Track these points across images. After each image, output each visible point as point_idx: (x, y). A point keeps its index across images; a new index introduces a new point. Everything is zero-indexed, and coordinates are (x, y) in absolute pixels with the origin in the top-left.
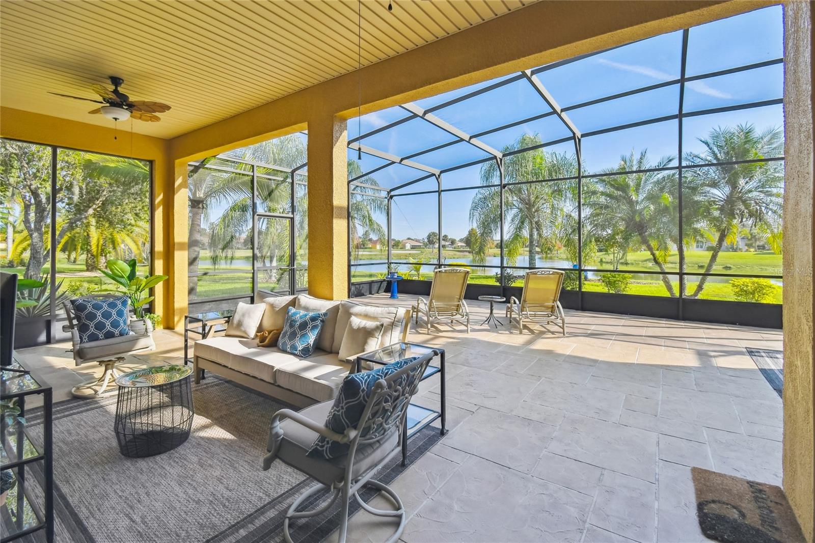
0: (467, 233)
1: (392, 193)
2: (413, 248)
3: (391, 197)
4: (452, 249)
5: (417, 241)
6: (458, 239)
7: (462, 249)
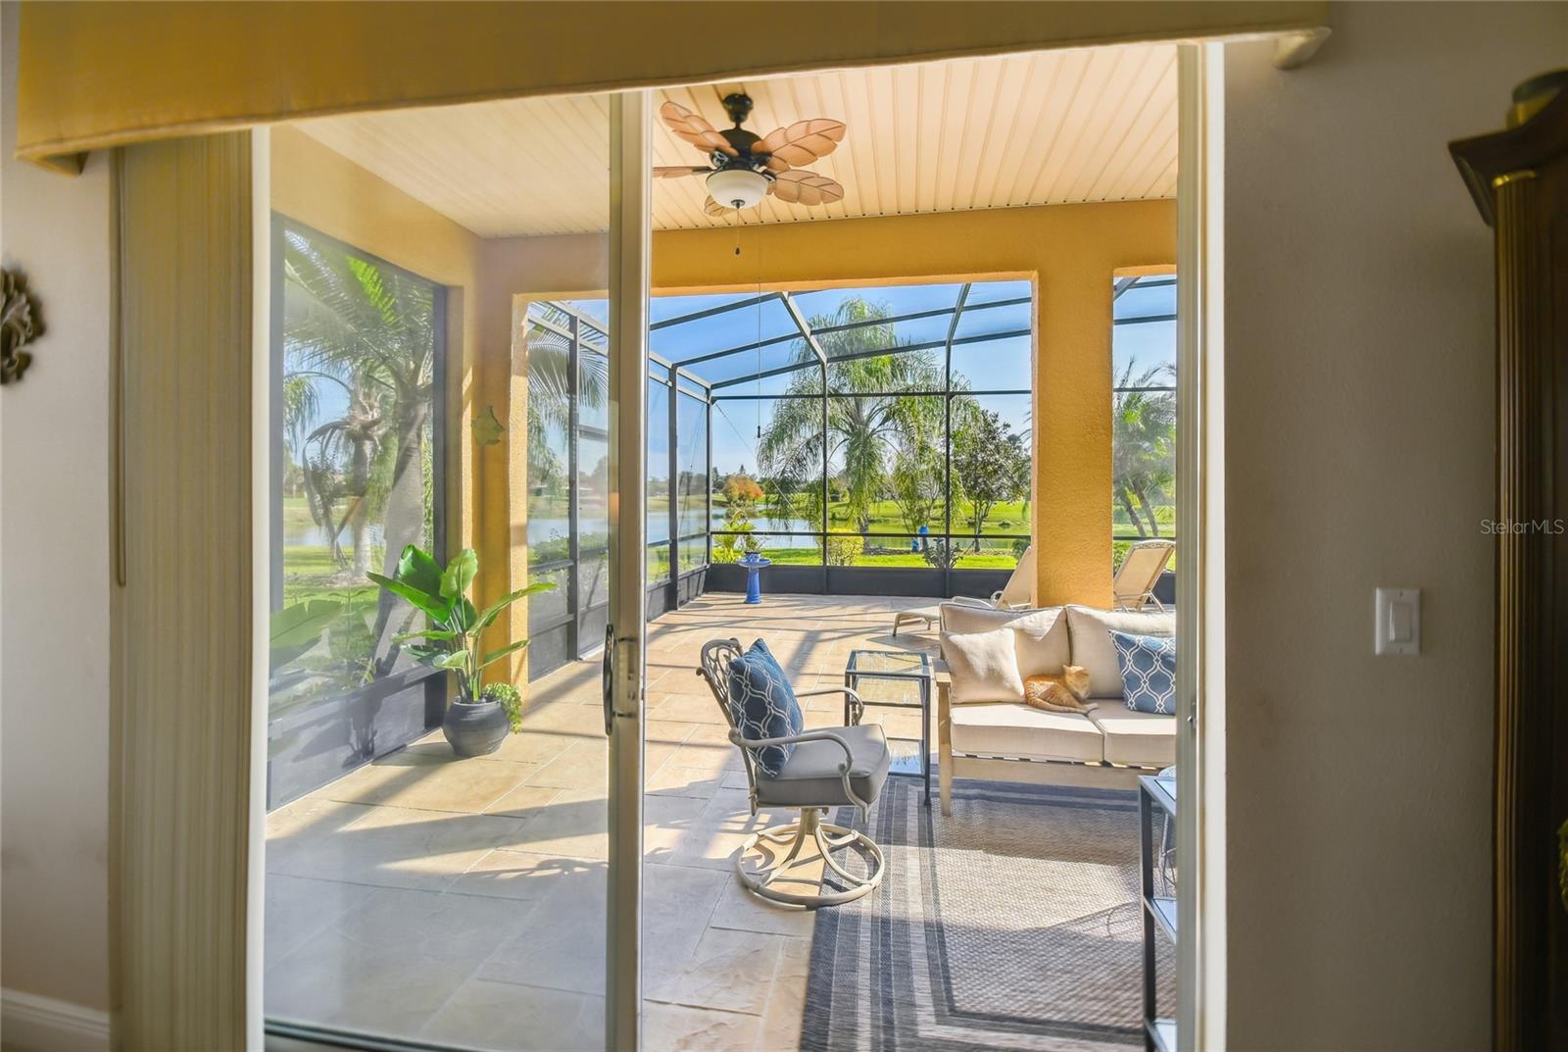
1: (714, 393)
3: (713, 401)
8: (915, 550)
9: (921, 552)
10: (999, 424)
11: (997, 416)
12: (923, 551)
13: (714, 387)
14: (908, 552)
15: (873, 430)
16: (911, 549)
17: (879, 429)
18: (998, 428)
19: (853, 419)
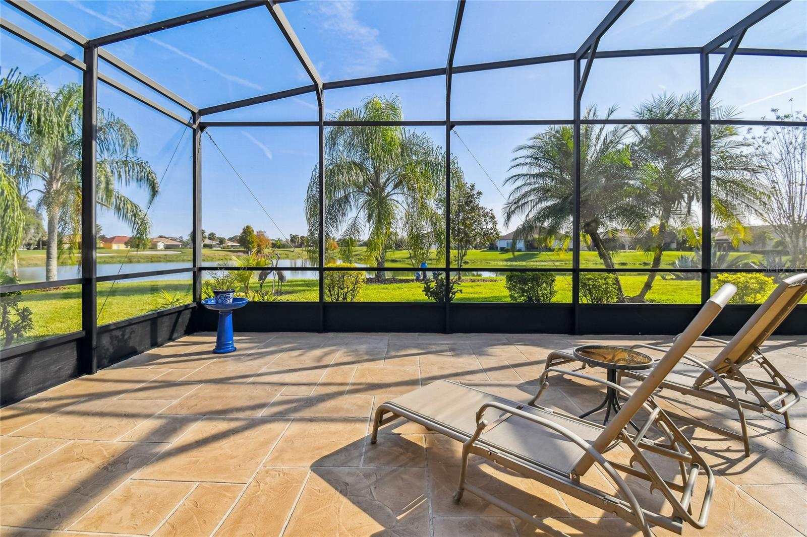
0: (242, 231)
1: (203, 119)
2: (168, 247)
3: (202, 127)
4: (220, 249)
5: (172, 239)
6: (227, 239)
7: (232, 249)
8: (418, 280)
9: (421, 281)
10: (475, 192)
11: (474, 186)
12: (423, 280)
13: (203, 112)
14: (412, 280)
15: (389, 193)
16: (415, 278)
17: (393, 192)
18: (474, 195)
19: (373, 185)
